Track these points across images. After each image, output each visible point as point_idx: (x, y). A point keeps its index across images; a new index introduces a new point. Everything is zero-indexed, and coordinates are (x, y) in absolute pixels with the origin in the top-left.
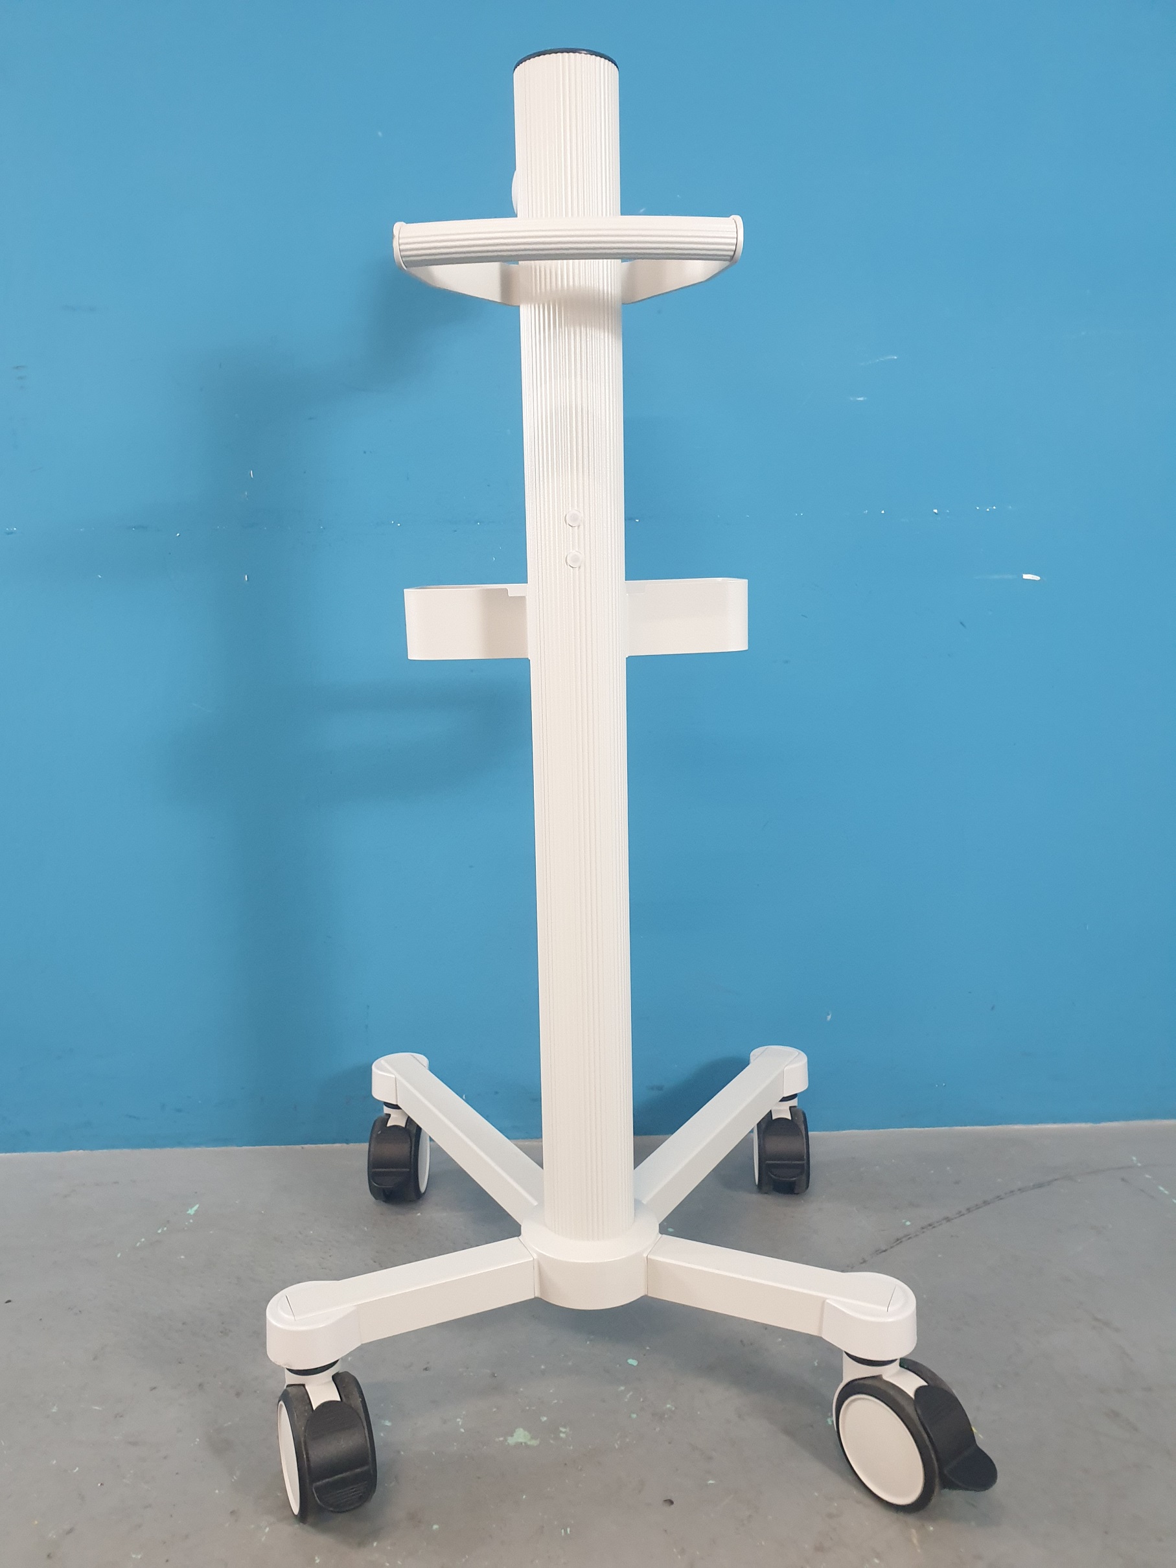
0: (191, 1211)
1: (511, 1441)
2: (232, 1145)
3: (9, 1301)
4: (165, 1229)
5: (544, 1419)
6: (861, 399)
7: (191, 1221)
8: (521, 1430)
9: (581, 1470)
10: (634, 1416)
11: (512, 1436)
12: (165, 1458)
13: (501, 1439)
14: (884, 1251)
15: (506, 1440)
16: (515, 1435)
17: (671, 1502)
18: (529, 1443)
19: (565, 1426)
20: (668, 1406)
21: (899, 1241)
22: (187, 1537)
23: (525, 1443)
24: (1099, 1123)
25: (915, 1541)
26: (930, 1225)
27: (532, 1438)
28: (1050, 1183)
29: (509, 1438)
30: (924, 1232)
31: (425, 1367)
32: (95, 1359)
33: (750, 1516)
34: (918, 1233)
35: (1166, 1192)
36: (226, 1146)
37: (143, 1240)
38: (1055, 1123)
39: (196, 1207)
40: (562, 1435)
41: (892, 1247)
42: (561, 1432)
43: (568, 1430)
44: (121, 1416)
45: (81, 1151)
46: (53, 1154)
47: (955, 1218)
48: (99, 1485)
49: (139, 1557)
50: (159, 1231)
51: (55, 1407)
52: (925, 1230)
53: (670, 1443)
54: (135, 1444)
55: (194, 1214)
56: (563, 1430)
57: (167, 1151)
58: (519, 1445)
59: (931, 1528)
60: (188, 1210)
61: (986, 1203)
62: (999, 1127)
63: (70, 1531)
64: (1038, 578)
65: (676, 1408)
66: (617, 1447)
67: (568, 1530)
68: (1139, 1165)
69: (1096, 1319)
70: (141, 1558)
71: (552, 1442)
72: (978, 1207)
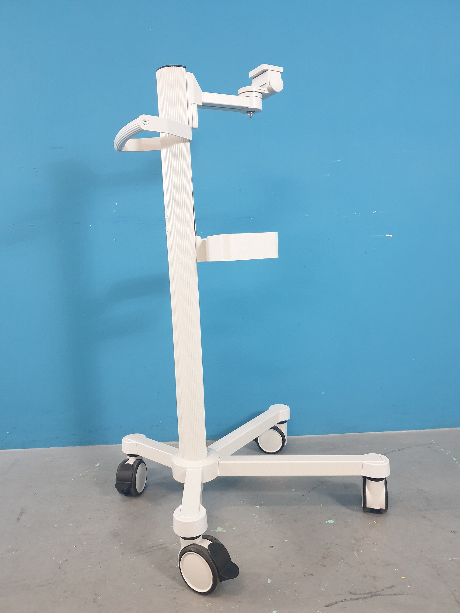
0: (97, 465)
1: (216, 531)
2: (109, 444)
3: (35, 494)
4: (88, 471)
5: (227, 524)
6: (328, 175)
7: (97, 468)
8: (220, 527)
9: (241, 538)
10: (259, 522)
12: (97, 538)
13: (213, 530)
17: (273, 547)
18: (223, 531)
20: (270, 519)
22: (107, 560)
23: (221, 531)
25: (356, 555)
27: (224, 530)
28: (403, 449)
32: (68, 510)
33: (300, 550)
35: (444, 451)
36: (107, 444)
37: (80, 475)
40: (234, 529)
43: (236, 527)
44: (80, 527)
45: (54, 447)
48: (75, 547)
49: (91, 567)
50: (86, 472)
51: (56, 525)
53: (272, 530)
54: (86, 534)
56: (234, 527)
58: (219, 532)
59: (362, 551)
60: (95, 465)
63: (66, 561)
64: (392, 236)
65: (273, 520)
66: (253, 531)
67: (238, 555)
68: (435, 443)
69: (418, 489)
71: (230, 531)
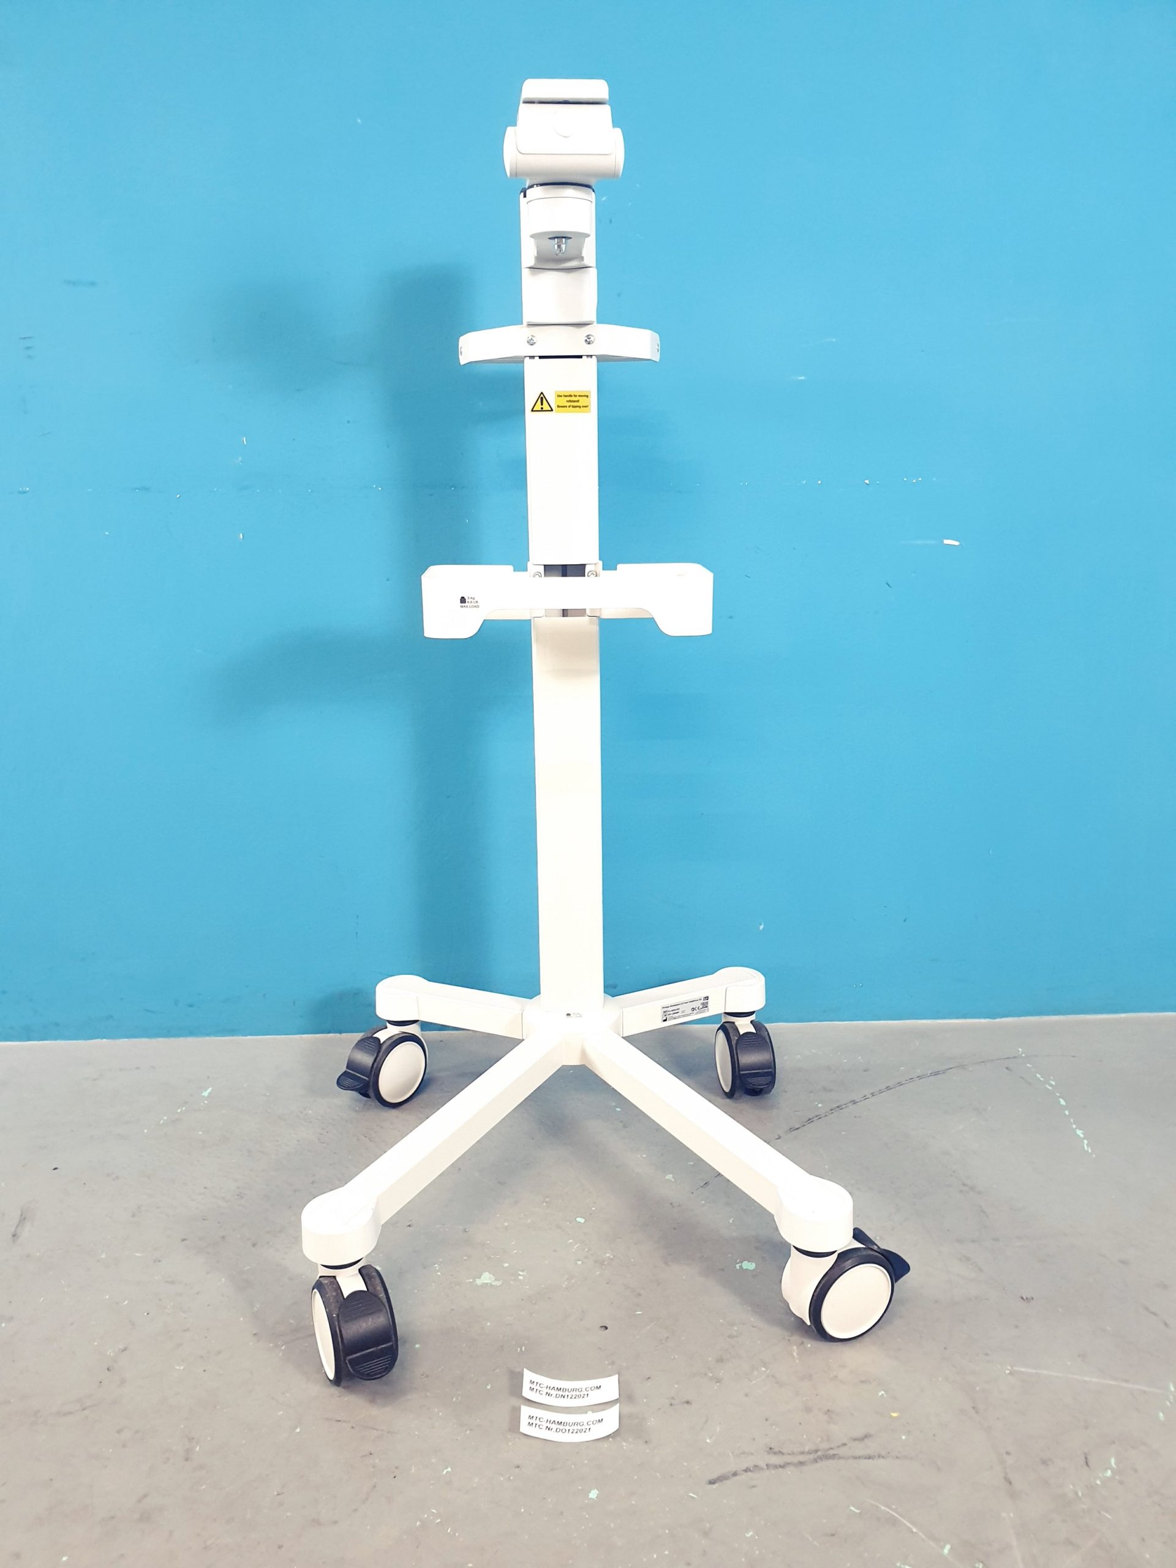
0: (206, 1094)
1: (479, 1282)
2: (238, 1035)
3: (55, 1169)
4: (184, 1108)
5: (506, 1265)
7: (206, 1102)
8: (487, 1273)
9: (535, 1304)
10: (580, 1263)
11: (480, 1278)
12: (198, 1293)
13: (471, 1280)
14: (797, 1129)
15: (474, 1281)
16: (482, 1277)
17: (606, 1328)
18: (493, 1283)
19: (523, 1271)
20: (608, 1255)
21: (810, 1120)
22: (219, 1352)
23: (490, 1283)
24: (995, 1019)
25: (795, 1354)
26: (838, 1107)
27: (496, 1280)
28: (944, 1072)
29: (477, 1280)
30: (832, 1113)
31: (408, 1224)
32: (133, 1216)
33: (667, 1337)
34: (827, 1114)
35: (1042, 1079)
36: (233, 1036)
37: (165, 1118)
38: (957, 1018)
39: (209, 1090)
40: (520, 1278)
41: (804, 1126)
42: (520, 1275)
43: (525, 1273)
44: (159, 1261)
45: (105, 1040)
46: (81, 1042)
47: (860, 1101)
48: (146, 1314)
49: (182, 1368)
50: (179, 1111)
51: (104, 1254)
52: (833, 1111)
53: (608, 1283)
54: (173, 1283)
55: (208, 1096)
56: (521, 1273)
57: (181, 1041)
58: (485, 1285)
59: (809, 1346)
60: (202, 1093)
61: (888, 1088)
62: (907, 1021)
63: (125, 1350)
64: (957, 543)
65: (614, 1256)
66: (564, 1286)
67: (523, 1348)
68: (1023, 1055)
69: (964, 1185)
70: (184, 1369)
71: (512, 1282)
72: (881, 1092)
